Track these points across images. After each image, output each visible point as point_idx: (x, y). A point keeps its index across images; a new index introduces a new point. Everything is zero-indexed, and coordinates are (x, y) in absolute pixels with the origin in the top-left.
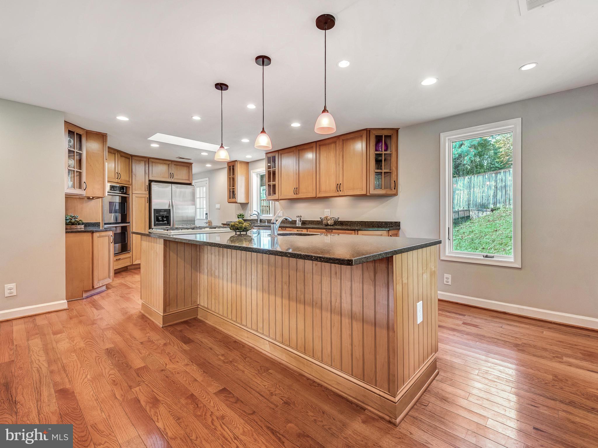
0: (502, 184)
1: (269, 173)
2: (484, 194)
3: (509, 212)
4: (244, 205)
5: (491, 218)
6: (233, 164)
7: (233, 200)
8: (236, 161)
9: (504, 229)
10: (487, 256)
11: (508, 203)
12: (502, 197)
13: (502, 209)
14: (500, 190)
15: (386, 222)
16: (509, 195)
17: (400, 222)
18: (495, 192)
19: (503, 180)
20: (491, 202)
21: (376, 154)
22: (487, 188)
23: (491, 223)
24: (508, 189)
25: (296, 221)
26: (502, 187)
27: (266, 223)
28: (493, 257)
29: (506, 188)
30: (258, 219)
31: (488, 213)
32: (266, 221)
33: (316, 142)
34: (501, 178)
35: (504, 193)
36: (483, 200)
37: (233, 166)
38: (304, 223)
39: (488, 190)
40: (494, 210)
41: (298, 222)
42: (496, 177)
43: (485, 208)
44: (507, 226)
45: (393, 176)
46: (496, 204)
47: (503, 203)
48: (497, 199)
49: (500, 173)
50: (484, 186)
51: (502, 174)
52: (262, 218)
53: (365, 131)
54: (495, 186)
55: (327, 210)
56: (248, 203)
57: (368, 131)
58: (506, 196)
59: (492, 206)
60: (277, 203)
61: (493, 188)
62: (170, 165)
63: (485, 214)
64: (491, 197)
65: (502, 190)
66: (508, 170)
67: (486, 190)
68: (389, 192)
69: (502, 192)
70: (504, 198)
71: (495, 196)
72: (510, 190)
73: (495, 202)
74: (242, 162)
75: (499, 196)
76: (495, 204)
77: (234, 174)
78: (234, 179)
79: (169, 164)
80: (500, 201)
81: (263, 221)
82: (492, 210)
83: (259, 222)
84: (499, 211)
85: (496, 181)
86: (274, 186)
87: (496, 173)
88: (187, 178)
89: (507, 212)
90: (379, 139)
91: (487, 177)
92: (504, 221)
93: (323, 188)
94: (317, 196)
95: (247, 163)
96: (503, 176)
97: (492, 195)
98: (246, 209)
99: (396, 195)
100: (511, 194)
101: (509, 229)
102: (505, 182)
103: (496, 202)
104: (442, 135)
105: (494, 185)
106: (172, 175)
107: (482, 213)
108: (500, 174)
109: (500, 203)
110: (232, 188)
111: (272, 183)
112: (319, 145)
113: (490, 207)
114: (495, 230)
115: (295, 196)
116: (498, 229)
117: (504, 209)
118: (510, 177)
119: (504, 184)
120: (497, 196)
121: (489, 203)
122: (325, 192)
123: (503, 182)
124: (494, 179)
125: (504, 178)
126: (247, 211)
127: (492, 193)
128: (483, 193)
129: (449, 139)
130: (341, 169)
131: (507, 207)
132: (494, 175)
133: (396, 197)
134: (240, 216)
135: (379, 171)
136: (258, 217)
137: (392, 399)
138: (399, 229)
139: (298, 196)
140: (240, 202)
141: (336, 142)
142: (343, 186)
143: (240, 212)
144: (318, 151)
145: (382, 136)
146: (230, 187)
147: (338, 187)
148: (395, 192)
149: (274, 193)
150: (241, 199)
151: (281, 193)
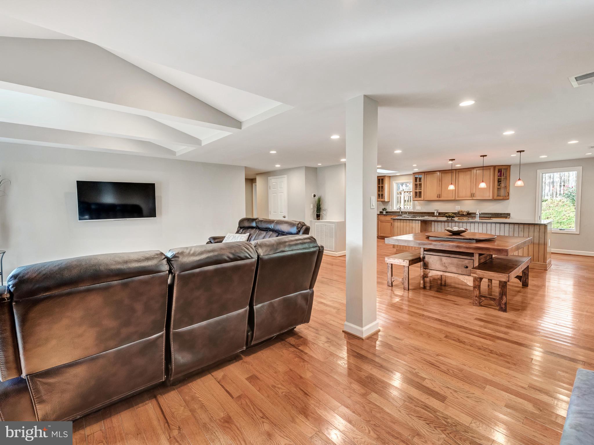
0: (550, 180)
1: (416, 184)
3: (555, 203)
4: (387, 203)
6: (382, 178)
7: (382, 200)
8: (385, 176)
9: (554, 217)
10: (561, 230)
11: (555, 196)
12: (549, 191)
13: (550, 201)
15: (502, 213)
16: (556, 189)
17: (510, 213)
19: (551, 177)
21: (498, 179)
24: (555, 184)
25: (434, 213)
26: (550, 183)
27: (407, 214)
28: (564, 230)
29: (553, 183)
33: (456, 169)
37: (382, 180)
38: (439, 213)
41: (435, 213)
47: (551, 195)
48: (546, 192)
52: (402, 211)
55: (458, 207)
56: (389, 202)
57: (494, 167)
60: (417, 202)
65: (550, 185)
68: (505, 198)
69: (550, 187)
72: (557, 185)
74: (388, 176)
77: (383, 183)
78: (382, 187)
80: (547, 194)
81: (403, 212)
83: (401, 213)
86: (420, 193)
89: (554, 203)
90: (500, 171)
93: (461, 194)
94: (455, 199)
95: (392, 177)
99: (508, 199)
104: (538, 171)
110: (380, 194)
111: (418, 191)
112: (458, 172)
114: (547, 217)
115: (438, 199)
117: (551, 201)
119: (552, 180)
122: (462, 197)
123: (551, 179)
126: (388, 206)
129: (541, 173)
130: (474, 185)
133: (508, 200)
134: (384, 209)
135: (499, 187)
136: (400, 210)
137: (546, 264)
138: (509, 217)
139: (440, 199)
140: (386, 201)
141: (471, 171)
142: (476, 194)
143: (383, 207)
144: (457, 175)
145: (502, 169)
146: (378, 191)
147: (472, 195)
148: (507, 197)
149: (420, 196)
150: (386, 200)
151: (426, 197)
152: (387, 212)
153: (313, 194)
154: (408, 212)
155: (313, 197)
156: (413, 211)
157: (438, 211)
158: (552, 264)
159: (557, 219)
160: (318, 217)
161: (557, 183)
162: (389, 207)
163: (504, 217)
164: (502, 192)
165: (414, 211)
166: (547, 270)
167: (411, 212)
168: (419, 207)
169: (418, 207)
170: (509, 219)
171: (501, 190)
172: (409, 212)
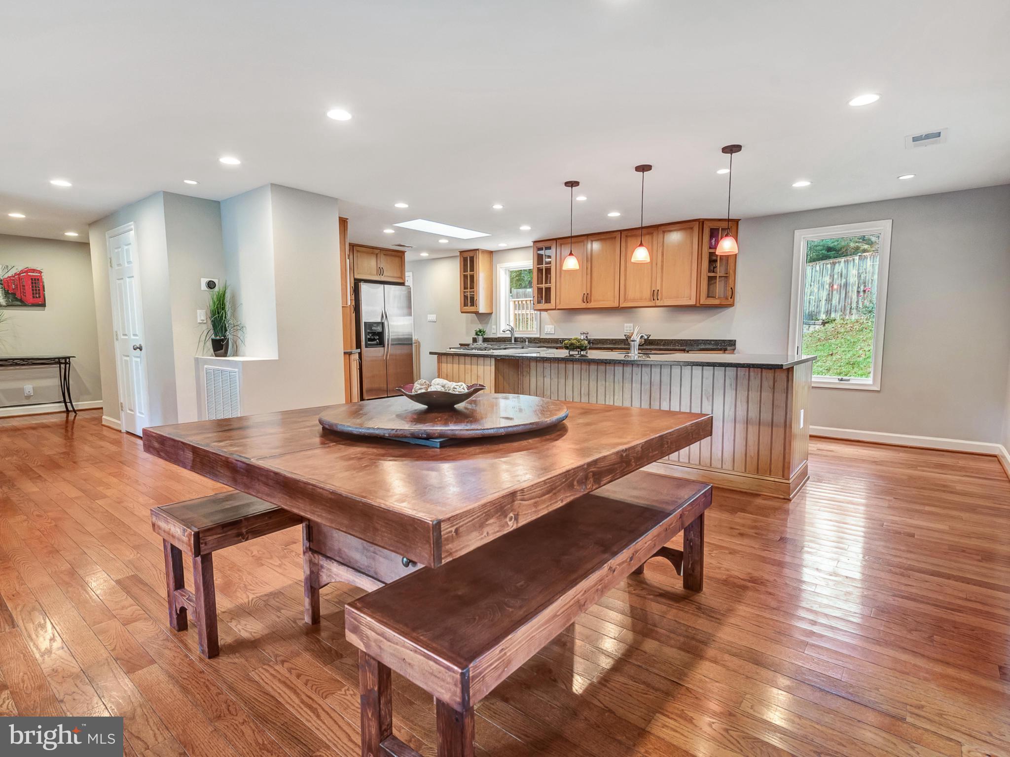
0: (841, 280)
1: (540, 270)
2: (811, 297)
3: (848, 326)
4: (484, 317)
5: (822, 335)
6: (471, 254)
7: (472, 309)
8: (478, 250)
9: (843, 351)
10: (842, 380)
11: (848, 312)
12: (839, 303)
13: (838, 320)
14: (837, 291)
15: (716, 340)
16: (851, 299)
17: (735, 341)
18: (829, 294)
19: (843, 274)
20: (823, 310)
21: (710, 254)
22: (817, 286)
23: (824, 343)
24: (850, 289)
26: (841, 286)
27: (527, 343)
28: (848, 380)
29: (846, 287)
30: (511, 338)
31: (817, 327)
32: (527, 340)
33: (621, 231)
34: (840, 271)
35: (844, 296)
36: (809, 306)
37: (472, 259)
38: (590, 342)
39: (819, 290)
40: (826, 323)
42: (833, 269)
43: (813, 320)
44: (848, 347)
45: (730, 281)
46: (830, 313)
47: (841, 311)
48: (833, 305)
49: (839, 262)
50: (812, 284)
51: (842, 264)
52: (517, 336)
53: (698, 223)
54: (830, 284)
55: (629, 324)
56: (491, 314)
57: (701, 223)
58: (847, 300)
59: (823, 316)
60: (544, 314)
61: (827, 287)
62: (379, 255)
63: (812, 328)
64: (823, 302)
65: (840, 290)
66: (851, 259)
67: (816, 290)
68: (725, 302)
69: (840, 294)
70: (842, 303)
71: (829, 300)
72: (852, 291)
73: (828, 311)
74: (484, 252)
75: (835, 301)
76: (828, 312)
77: (472, 269)
78: (472, 277)
79: (377, 254)
80: (836, 308)
81: (519, 340)
82: (824, 323)
83: (513, 341)
84: (833, 325)
85: (832, 276)
86: (548, 290)
87: (833, 262)
88: (399, 275)
89: (846, 326)
90: (714, 233)
91: (818, 268)
92: (843, 340)
93: (631, 294)
94: (621, 306)
95: (491, 253)
96: (843, 268)
97: (824, 298)
98: (487, 323)
99: (732, 305)
100: (853, 298)
101: (851, 353)
102: (846, 278)
103: (831, 310)
104: (797, 233)
105: (828, 282)
106: (380, 271)
107: (807, 327)
108: (839, 265)
109: (836, 311)
110: (469, 290)
111: (544, 286)
112: (626, 236)
113: (821, 318)
115: (584, 306)
116: (834, 352)
117: (842, 321)
118: (854, 271)
119: (844, 280)
120: (832, 301)
121: (820, 312)
122: (634, 300)
123: (843, 278)
124: (829, 273)
125: (844, 272)
126: (489, 325)
127: (824, 295)
128: (810, 295)
129: (804, 238)
130: (659, 271)
131: (847, 317)
132: (829, 266)
133: (731, 309)
134: (480, 332)
135: (712, 274)
136: (512, 334)
137: (787, 481)
138: (734, 350)
139: (590, 305)
140: (480, 312)
141: (652, 233)
142: (662, 293)
143: (479, 327)
144: (623, 244)
145: (719, 229)
146: (465, 289)
147: (655, 295)
148: (730, 301)
149: (548, 300)
150: (482, 308)
151: (560, 301)
152: (485, 340)
153: (204, 281)
154: (528, 338)
155: (204, 287)
156: (538, 336)
157: (587, 337)
158: (809, 477)
159: (847, 357)
160: (220, 346)
161: (852, 287)
162: (491, 327)
163: (720, 350)
164: (719, 287)
165: (541, 337)
166: (790, 500)
167: (535, 339)
168: (551, 326)
169: (549, 326)
170: (733, 353)
171: (716, 283)
172: (531, 338)
